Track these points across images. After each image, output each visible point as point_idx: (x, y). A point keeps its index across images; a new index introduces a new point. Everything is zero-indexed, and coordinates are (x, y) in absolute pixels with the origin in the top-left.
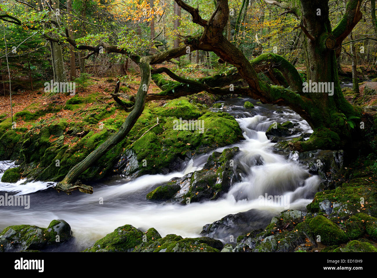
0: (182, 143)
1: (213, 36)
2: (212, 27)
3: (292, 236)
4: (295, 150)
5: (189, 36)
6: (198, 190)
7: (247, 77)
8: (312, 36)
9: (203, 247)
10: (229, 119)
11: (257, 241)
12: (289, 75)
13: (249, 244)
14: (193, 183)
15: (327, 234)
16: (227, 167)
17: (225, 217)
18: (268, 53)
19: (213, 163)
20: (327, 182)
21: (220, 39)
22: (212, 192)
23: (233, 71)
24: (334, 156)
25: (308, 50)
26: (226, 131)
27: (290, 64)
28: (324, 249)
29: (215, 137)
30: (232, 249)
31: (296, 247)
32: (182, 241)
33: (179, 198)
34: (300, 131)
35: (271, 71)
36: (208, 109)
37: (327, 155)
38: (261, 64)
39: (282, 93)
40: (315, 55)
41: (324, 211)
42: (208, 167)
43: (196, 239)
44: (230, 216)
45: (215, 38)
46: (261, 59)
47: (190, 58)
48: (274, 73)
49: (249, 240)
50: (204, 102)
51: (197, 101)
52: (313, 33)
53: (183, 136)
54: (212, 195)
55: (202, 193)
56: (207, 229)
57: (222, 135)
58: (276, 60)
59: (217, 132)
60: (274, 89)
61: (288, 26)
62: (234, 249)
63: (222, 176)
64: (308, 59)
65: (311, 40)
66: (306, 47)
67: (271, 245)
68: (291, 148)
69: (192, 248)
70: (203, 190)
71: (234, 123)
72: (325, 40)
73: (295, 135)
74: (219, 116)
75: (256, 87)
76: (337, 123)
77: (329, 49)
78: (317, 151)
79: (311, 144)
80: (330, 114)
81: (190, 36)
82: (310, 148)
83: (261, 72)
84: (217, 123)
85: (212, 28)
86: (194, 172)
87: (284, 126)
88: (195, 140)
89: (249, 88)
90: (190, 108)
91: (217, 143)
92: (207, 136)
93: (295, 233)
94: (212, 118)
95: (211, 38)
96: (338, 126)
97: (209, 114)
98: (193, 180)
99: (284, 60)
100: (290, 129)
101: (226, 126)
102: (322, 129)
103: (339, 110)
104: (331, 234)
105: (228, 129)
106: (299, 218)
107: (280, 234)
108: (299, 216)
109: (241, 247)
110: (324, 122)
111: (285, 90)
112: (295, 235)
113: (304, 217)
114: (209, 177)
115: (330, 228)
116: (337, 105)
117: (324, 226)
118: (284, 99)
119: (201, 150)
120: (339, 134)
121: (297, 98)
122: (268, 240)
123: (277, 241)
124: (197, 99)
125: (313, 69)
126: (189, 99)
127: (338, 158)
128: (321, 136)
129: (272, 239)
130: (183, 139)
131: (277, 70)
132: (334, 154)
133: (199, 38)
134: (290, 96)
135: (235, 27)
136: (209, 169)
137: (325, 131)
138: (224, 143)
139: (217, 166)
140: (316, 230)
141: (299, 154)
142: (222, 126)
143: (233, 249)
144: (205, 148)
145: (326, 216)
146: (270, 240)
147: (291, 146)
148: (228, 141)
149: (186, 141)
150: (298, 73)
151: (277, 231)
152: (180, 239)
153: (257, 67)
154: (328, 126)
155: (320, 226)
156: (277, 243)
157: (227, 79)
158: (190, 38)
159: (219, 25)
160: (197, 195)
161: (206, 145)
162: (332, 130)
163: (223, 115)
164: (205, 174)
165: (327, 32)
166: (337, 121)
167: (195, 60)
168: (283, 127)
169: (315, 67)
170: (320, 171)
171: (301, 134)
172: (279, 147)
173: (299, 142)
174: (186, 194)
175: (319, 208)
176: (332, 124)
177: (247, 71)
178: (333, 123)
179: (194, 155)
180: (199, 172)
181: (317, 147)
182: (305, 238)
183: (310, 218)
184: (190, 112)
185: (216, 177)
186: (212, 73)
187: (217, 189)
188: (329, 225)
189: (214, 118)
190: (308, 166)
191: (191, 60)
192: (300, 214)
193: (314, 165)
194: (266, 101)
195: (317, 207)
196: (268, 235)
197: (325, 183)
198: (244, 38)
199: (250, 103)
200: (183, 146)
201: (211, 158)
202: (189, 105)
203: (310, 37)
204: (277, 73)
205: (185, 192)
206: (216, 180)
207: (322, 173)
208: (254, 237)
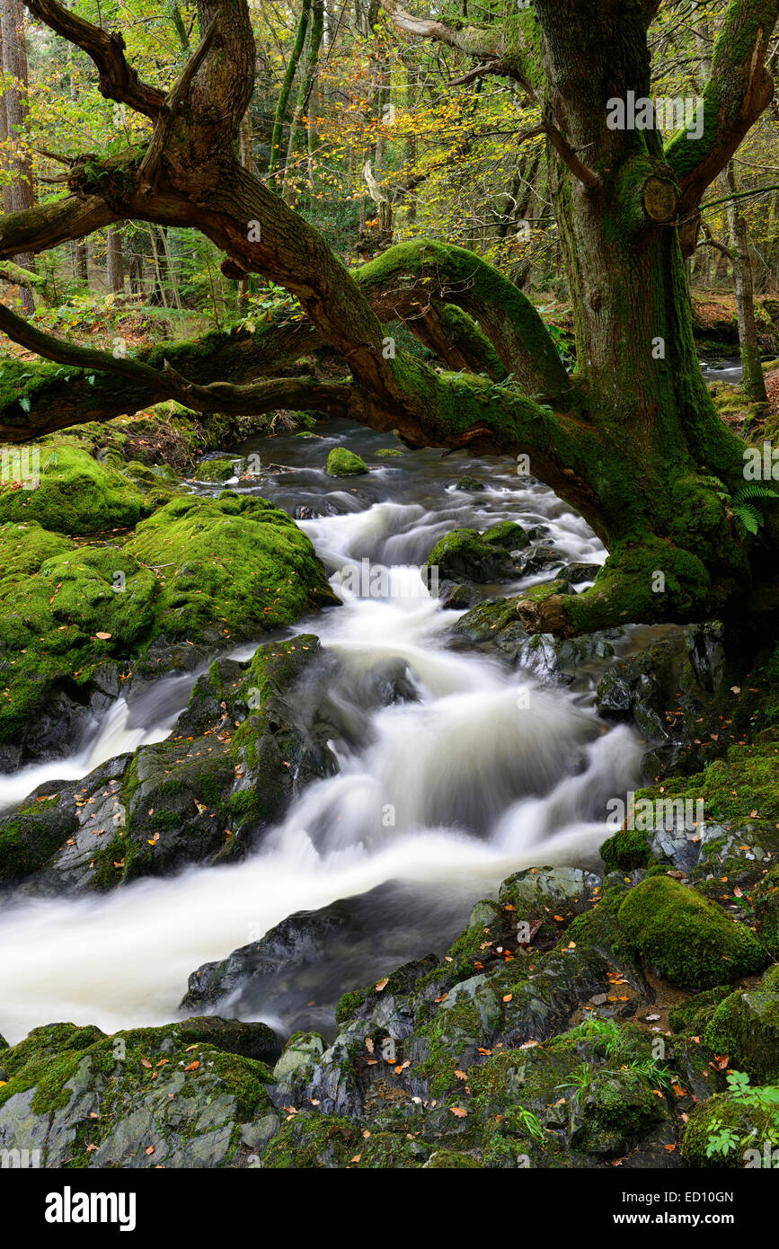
0: (75, 633)
1: (192, 156)
2: (188, 118)
3: (555, 968)
4: (543, 629)
5: (88, 156)
6: (158, 826)
7: (344, 336)
8: (590, 170)
9: (197, 1059)
10: (270, 520)
11: (417, 1003)
12: (509, 330)
13: (388, 1023)
14: (136, 796)
15: (689, 944)
16: (276, 721)
17: (280, 925)
18: (421, 241)
19: (213, 705)
20: (669, 747)
21: (224, 174)
22: (218, 826)
23: (283, 314)
24: (690, 644)
25: (576, 229)
26: (258, 572)
27: (509, 286)
28: (683, 1007)
29: (216, 599)
30: (321, 1049)
31: (572, 1011)
32: (102, 1047)
33: (75, 868)
34: (555, 559)
35: (435, 317)
36: (176, 484)
37: (663, 646)
38: (393, 287)
39: (486, 405)
40: (603, 249)
41: (668, 860)
42: (194, 724)
43: (163, 1029)
44: (299, 921)
45: (204, 170)
46: (393, 264)
47: (84, 266)
48: (447, 325)
49: (386, 1008)
50: (160, 456)
51: (128, 453)
52: (593, 155)
53: (76, 601)
54: (218, 841)
55: (173, 837)
56: (205, 986)
57: (244, 590)
58: (455, 268)
59: (225, 575)
60: (453, 388)
61: (487, 131)
62: (331, 1051)
63: (254, 757)
64: (578, 264)
65: (586, 184)
66: (568, 214)
67: (478, 1016)
68: (528, 623)
69: (151, 1069)
70: (177, 823)
71: (290, 537)
72: (640, 186)
73: (535, 573)
74: (227, 511)
75: (382, 380)
76: (694, 515)
77: (656, 222)
78: (622, 633)
79: (601, 604)
80: (667, 483)
81: (93, 158)
82: (597, 618)
83: (396, 317)
84: (222, 539)
85: (190, 125)
86: (133, 750)
87: (494, 542)
88: (131, 615)
89: (352, 384)
90: (98, 483)
91: (227, 625)
92: (180, 596)
93: (567, 954)
94: (197, 519)
95: (186, 168)
96: (700, 528)
97: (184, 505)
98: (131, 784)
99: (484, 269)
100: (515, 554)
101: (259, 553)
102: (640, 543)
103: (699, 465)
104: (705, 942)
105: (268, 563)
106: (577, 896)
107: (508, 965)
108: (575, 889)
109: (358, 1037)
110: (647, 513)
111: (494, 392)
112: (569, 962)
113: (596, 890)
114: (201, 765)
115: (696, 920)
116: (694, 444)
117: (676, 915)
118: (491, 426)
119: (158, 656)
120: (705, 558)
121: (540, 420)
122: (463, 995)
123: (500, 995)
124: (126, 445)
125: (597, 305)
126: (92, 445)
127: (703, 654)
128: (639, 570)
129: (478, 988)
130: (78, 614)
131: (458, 314)
132: (688, 641)
133: (132, 164)
134: (514, 415)
135: (270, 136)
136: (198, 733)
137: (651, 547)
138: (257, 621)
139: (234, 719)
140: (644, 934)
141: (557, 648)
142: (242, 551)
143: (325, 1049)
144: (178, 646)
145: (678, 879)
146: (473, 996)
147: (528, 615)
148: (272, 612)
149: (89, 622)
150: (540, 321)
151: (495, 957)
152: (93, 1041)
153: (379, 298)
154: (662, 531)
155: (658, 919)
156: (502, 1004)
157: (257, 350)
158: (94, 167)
159: (218, 114)
160: (153, 847)
161: (179, 635)
162: (679, 546)
163: (243, 508)
164: (183, 755)
165: (647, 154)
166: (693, 507)
167: (108, 279)
168: (489, 547)
169: (604, 294)
170: (640, 707)
171: (559, 570)
172: (476, 625)
173: (558, 597)
174: (104, 848)
175: (650, 850)
176: (679, 522)
177: (343, 314)
178: (681, 515)
179: (131, 679)
180: (158, 749)
181: (624, 613)
182: (605, 972)
183: (616, 892)
184: (102, 500)
185: (230, 762)
186: (186, 331)
187: (238, 814)
188: (695, 911)
189: (207, 522)
190: (595, 694)
191: (86, 277)
192: (579, 878)
193: (616, 687)
194: (425, 438)
195: (640, 847)
196: (463, 976)
197: (663, 754)
198: (309, 184)
199: (349, 453)
200: (79, 643)
201: (203, 690)
202: (96, 470)
203: (581, 174)
204: (457, 324)
205: (100, 839)
206: (230, 779)
207: (648, 715)
208: (403, 992)
